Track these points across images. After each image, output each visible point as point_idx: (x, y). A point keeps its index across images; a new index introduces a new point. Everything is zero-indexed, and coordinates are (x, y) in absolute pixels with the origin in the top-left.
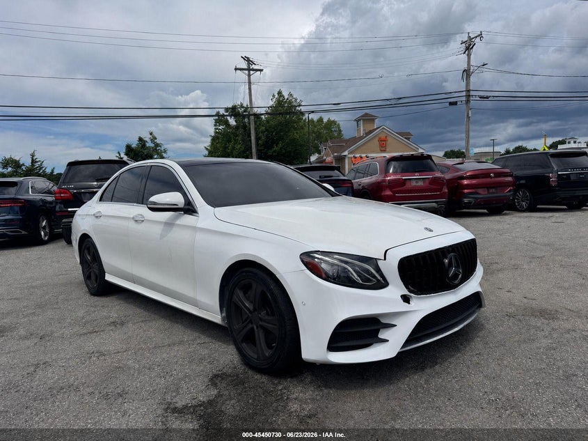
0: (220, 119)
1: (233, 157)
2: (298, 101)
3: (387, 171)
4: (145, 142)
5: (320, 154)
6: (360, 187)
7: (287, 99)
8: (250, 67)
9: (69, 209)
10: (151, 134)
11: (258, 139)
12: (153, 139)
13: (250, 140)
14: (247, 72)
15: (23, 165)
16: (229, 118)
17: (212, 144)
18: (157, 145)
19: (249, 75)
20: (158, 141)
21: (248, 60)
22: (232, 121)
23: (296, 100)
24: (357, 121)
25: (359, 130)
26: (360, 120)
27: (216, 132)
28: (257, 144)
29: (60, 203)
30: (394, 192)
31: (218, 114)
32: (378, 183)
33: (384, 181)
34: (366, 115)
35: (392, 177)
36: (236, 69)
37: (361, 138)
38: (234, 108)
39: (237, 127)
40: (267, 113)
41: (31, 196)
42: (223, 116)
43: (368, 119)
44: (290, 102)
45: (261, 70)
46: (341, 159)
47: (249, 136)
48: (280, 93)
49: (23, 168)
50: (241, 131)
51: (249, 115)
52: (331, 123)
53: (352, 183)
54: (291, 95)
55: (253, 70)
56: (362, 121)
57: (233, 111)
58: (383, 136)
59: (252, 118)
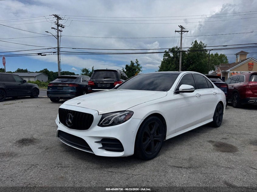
0: (166, 54)
1: (170, 71)
2: (205, 45)
3: (250, 80)
4: (134, 63)
5: (215, 70)
6: (233, 88)
7: (199, 44)
8: (182, 30)
9: (93, 89)
10: (137, 60)
11: (182, 63)
12: (137, 62)
13: (179, 64)
14: (180, 32)
15: (89, 71)
16: (170, 53)
17: (162, 65)
18: (138, 65)
19: (182, 34)
20: (138, 63)
21: (181, 27)
22: (171, 55)
23: (204, 44)
24: (237, 54)
25: (237, 59)
26: (238, 54)
27: (164, 60)
28: (182, 65)
29: (90, 86)
30: (254, 92)
31: (165, 52)
32: (244, 86)
33: (248, 85)
34: (242, 52)
35: (253, 84)
36: (176, 31)
37: (239, 63)
38: (173, 49)
39: (173, 58)
40: (189, 51)
41: (81, 83)
42: (168, 52)
43: (243, 54)
44: (201, 45)
45: (188, 31)
46: (225, 74)
47: (179, 61)
48: (196, 42)
49: (89, 72)
50: (175, 59)
51: (179, 52)
52: (222, 56)
53: (227, 86)
54: (201, 42)
55: (184, 31)
56: (239, 55)
57: (172, 50)
58: (251, 62)
59: (181, 53)
